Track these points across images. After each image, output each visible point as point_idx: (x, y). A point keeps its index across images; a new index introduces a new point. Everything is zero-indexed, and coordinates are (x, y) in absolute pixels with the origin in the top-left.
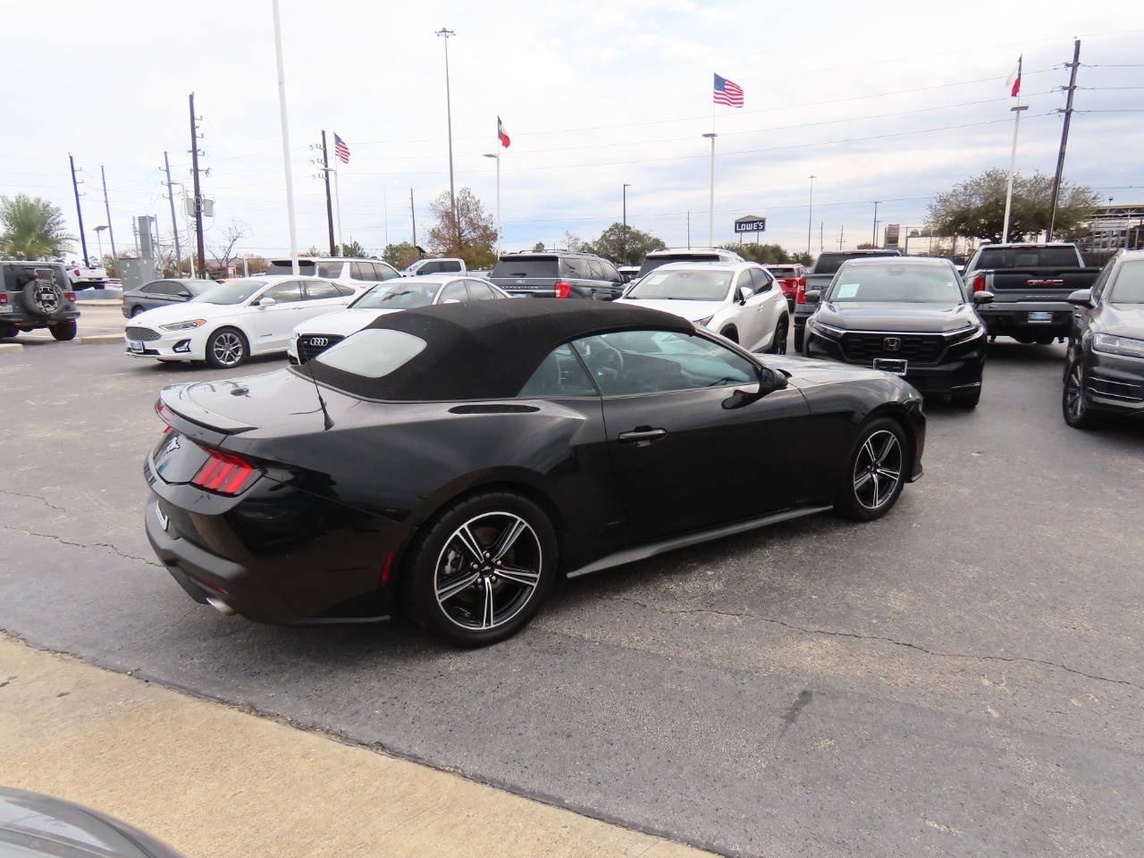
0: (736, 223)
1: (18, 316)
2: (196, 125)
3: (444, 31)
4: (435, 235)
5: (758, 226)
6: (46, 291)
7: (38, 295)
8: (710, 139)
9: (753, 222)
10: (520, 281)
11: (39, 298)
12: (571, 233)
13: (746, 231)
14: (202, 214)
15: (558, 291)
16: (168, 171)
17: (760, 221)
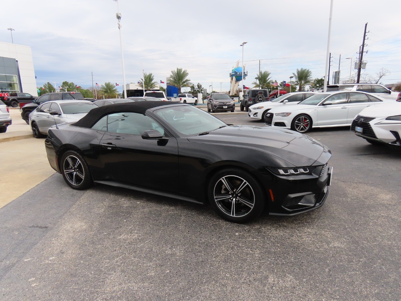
2: (366, 35)
6: (260, 98)
7: (258, 99)
14: (361, 68)
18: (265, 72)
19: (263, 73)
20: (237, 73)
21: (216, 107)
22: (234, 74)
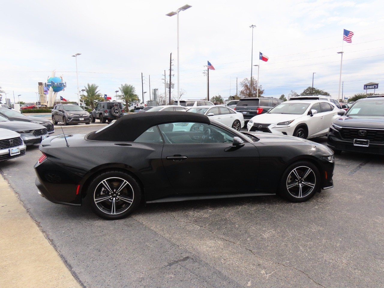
0: (364, 86)
1: (110, 116)
2: (172, 62)
3: (252, 26)
4: (242, 92)
5: (375, 87)
6: (116, 110)
7: (115, 111)
8: (341, 54)
9: (372, 85)
10: (245, 107)
11: (115, 112)
12: (293, 91)
13: (369, 88)
14: (171, 88)
15: (258, 111)
16: (165, 76)
17: (376, 85)
18: (92, 85)
19: (90, 85)
20: (54, 83)
21: (70, 119)
22: (50, 84)
